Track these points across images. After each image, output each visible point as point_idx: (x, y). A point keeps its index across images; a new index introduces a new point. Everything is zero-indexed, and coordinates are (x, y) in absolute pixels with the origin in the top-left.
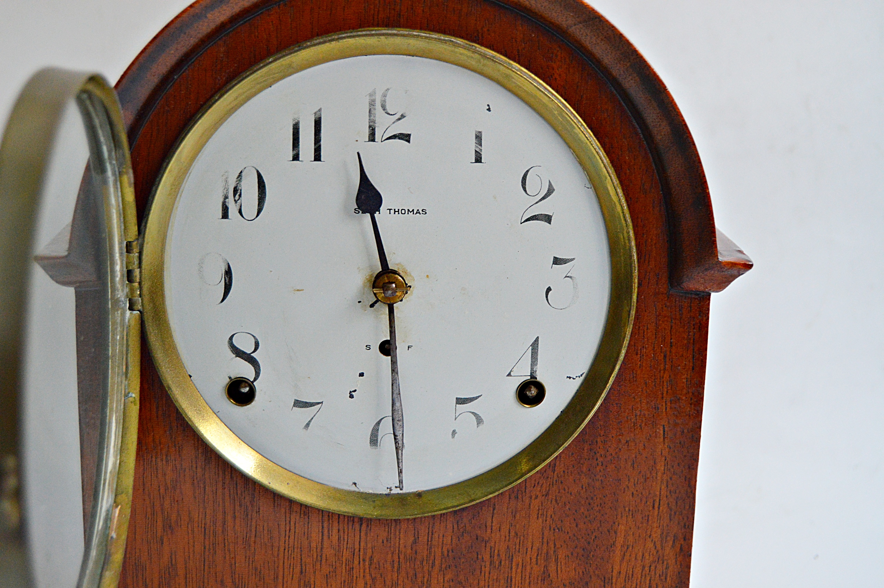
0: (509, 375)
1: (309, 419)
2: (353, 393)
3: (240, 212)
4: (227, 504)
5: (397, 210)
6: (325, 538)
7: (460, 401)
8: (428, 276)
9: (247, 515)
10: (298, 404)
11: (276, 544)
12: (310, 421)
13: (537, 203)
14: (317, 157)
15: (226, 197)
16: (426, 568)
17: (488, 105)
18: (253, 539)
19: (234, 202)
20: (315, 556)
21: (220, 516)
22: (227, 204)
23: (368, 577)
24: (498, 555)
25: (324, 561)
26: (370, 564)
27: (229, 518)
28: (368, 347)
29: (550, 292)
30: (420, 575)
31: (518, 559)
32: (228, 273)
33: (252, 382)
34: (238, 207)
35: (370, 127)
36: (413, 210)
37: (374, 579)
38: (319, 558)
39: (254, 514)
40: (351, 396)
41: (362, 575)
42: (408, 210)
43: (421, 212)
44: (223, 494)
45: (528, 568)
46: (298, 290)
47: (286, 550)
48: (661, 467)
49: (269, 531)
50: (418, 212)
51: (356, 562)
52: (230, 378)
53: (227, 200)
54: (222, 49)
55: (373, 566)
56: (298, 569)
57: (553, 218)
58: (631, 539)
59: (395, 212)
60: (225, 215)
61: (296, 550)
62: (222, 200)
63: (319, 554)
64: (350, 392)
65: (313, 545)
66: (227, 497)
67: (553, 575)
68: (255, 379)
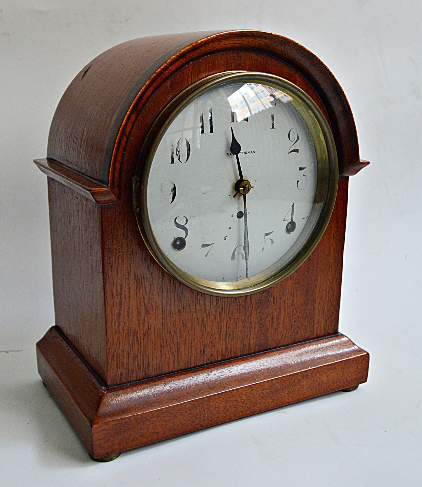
0: (284, 220)
1: (208, 252)
2: (226, 237)
3: (179, 159)
4: (172, 296)
5: (244, 152)
6: (211, 303)
7: (266, 235)
8: (255, 181)
9: (180, 300)
10: (204, 246)
11: (192, 311)
12: (208, 253)
13: (294, 144)
14: (211, 131)
15: (173, 153)
16: (250, 310)
17: (275, 103)
18: (182, 310)
19: (176, 155)
20: (207, 313)
21: (169, 302)
22: (173, 156)
23: (228, 317)
24: (276, 298)
25: (211, 314)
26: (229, 312)
27: (173, 303)
28: (233, 216)
29: (298, 183)
30: (247, 313)
31: (283, 299)
32: (174, 189)
33: (184, 239)
34: (178, 157)
35: (232, 115)
36: (250, 152)
37: (230, 318)
38: (209, 313)
39: (183, 299)
40: (225, 239)
41: (225, 317)
42: (248, 152)
43: (253, 152)
44: (170, 292)
45: (287, 301)
46: (204, 193)
47: (196, 313)
48: (332, 250)
49: (189, 305)
50: (252, 153)
51: (223, 312)
52: (174, 238)
53: (173, 154)
54: (169, 84)
55: (230, 312)
56: (200, 321)
57: (299, 150)
58: (322, 282)
59: (243, 153)
60: (173, 162)
61: (200, 312)
62: (171, 154)
63: (209, 312)
64: (225, 237)
65: (207, 308)
66: (172, 294)
67: (295, 302)
68: (186, 237)
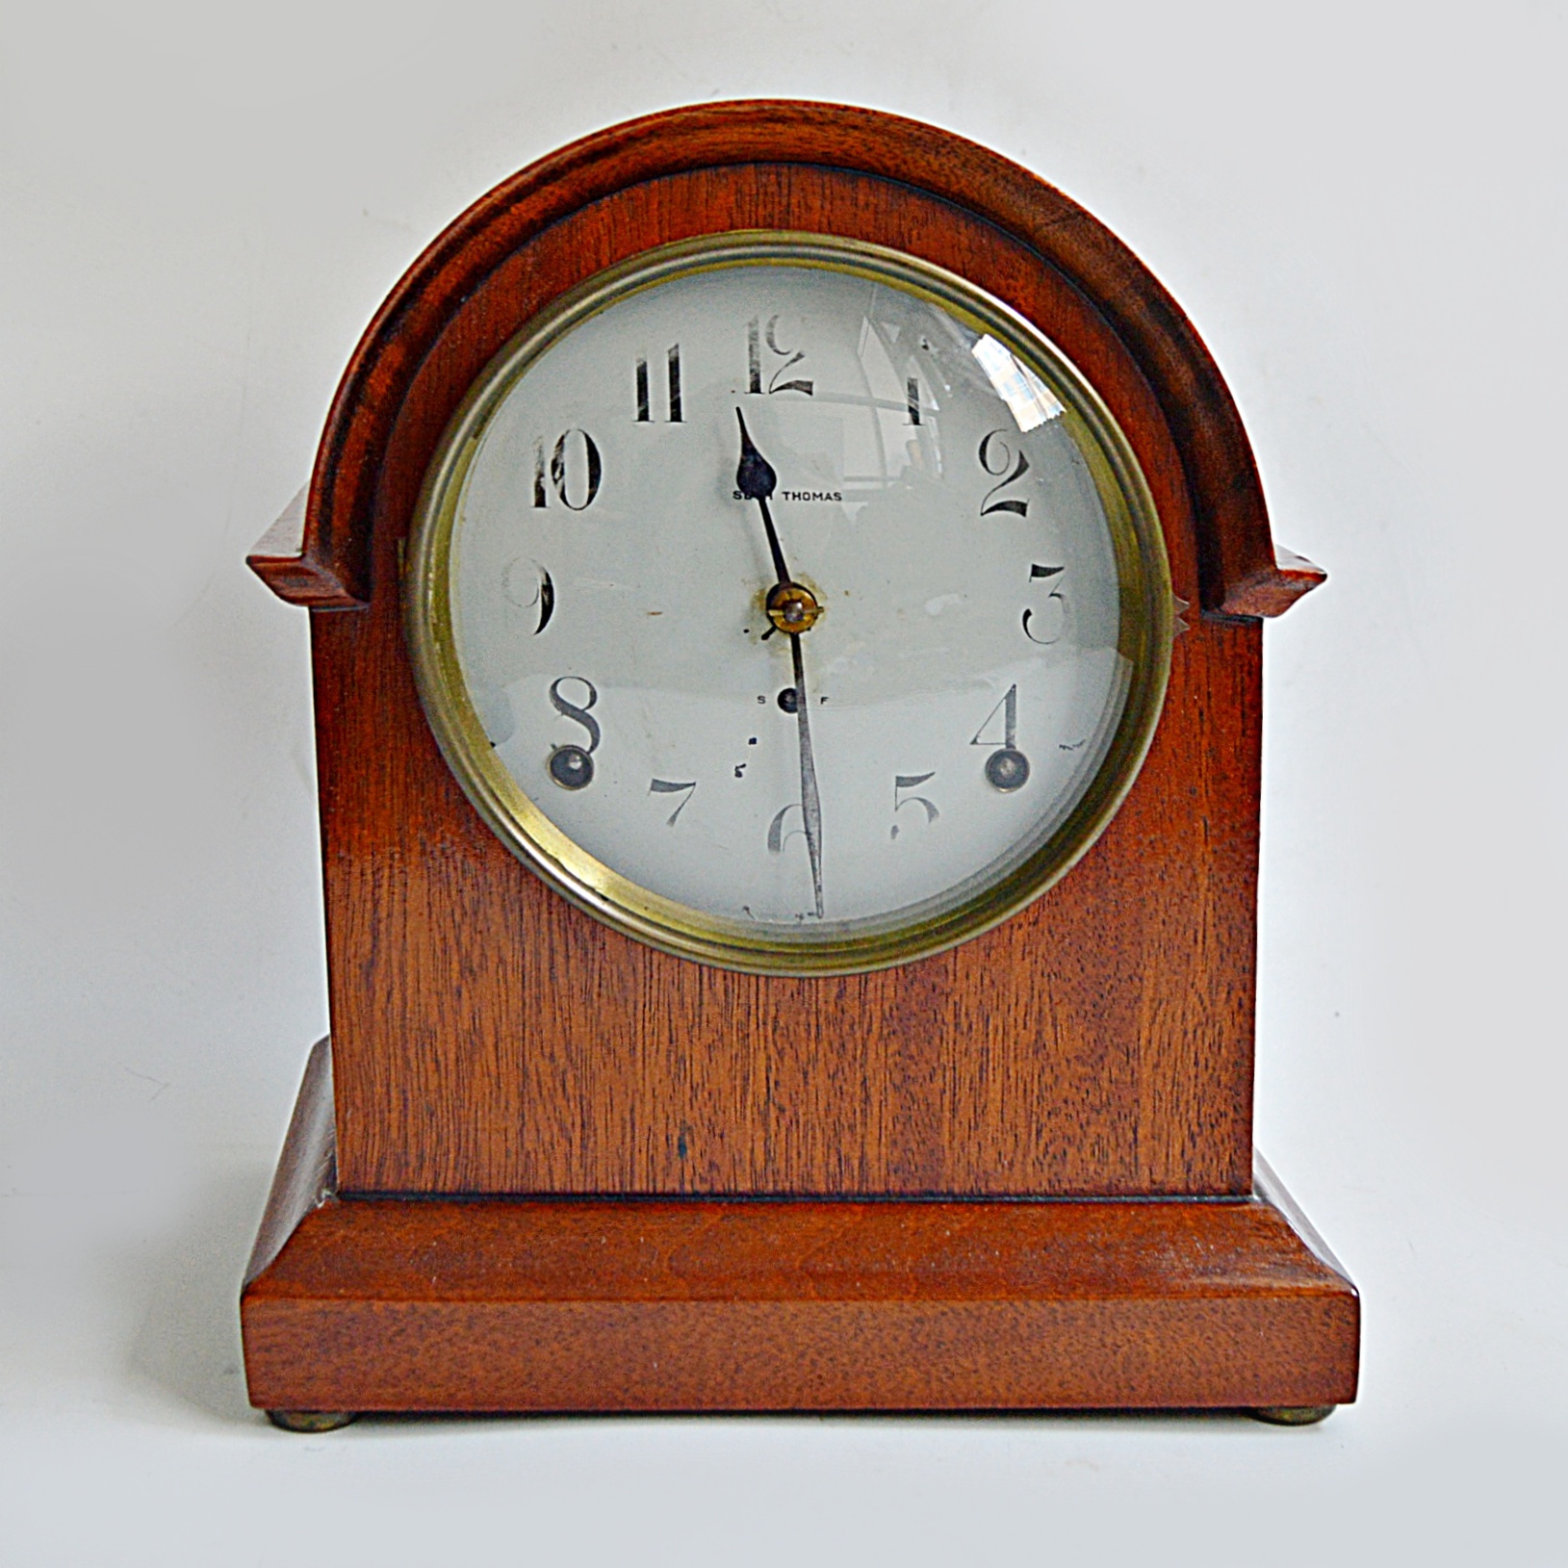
0: (974, 742)
1: (676, 809)
2: (741, 770)
3: (563, 496)
4: (556, 936)
5: (797, 494)
6: (705, 986)
7: (901, 782)
8: (846, 594)
9: (586, 954)
10: (657, 786)
11: (631, 998)
12: (677, 813)
13: (1003, 484)
14: (676, 416)
15: (541, 475)
16: (858, 1035)
18: (596, 990)
19: (552, 482)
20: (690, 1017)
21: (545, 953)
22: (542, 485)
23: (771, 1046)
24: (967, 1014)
25: (704, 1024)
26: (774, 1031)
27: (560, 959)
28: (762, 699)
29: (1030, 620)
30: (850, 1046)
31: (995, 1020)
32: (548, 588)
33: (588, 753)
34: (559, 490)
35: (753, 370)
36: (821, 495)
37: (780, 1053)
38: (697, 1020)
39: (597, 954)
40: (739, 775)
41: (762, 1046)
42: (814, 495)
43: (833, 497)
44: (550, 922)
45: (1013, 1033)
46: (653, 614)
47: (647, 1009)
48: (1203, 881)
49: (621, 979)
50: (829, 497)
51: (753, 1026)
52: (554, 746)
53: (542, 479)
55: (778, 1032)
56: (664, 1038)
57: (1028, 507)
58: (1164, 990)
59: (794, 496)
60: (541, 502)
61: (661, 1008)
62: (534, 479)
63: (697, 1013)
64: (737, 767)
65: (688, 1000)
66: (555, 927)
67: (1049, 1044)
68: (592, 748)
